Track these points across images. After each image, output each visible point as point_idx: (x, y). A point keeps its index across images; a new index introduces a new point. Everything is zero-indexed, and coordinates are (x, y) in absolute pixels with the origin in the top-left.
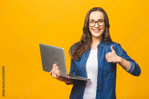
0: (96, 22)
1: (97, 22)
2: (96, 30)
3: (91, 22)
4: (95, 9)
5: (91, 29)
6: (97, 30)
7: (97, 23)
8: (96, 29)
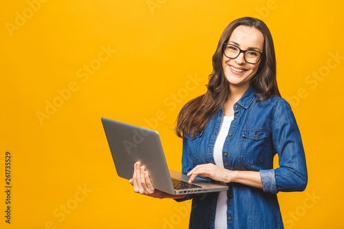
0: (241, 51)
1: (244, 52)
2: (236, 70)
3: (230, 47)
4: (249, 22)
5: (226, 62)
6: (238, 68)
7: (242, 54)
8: (238, 66)
